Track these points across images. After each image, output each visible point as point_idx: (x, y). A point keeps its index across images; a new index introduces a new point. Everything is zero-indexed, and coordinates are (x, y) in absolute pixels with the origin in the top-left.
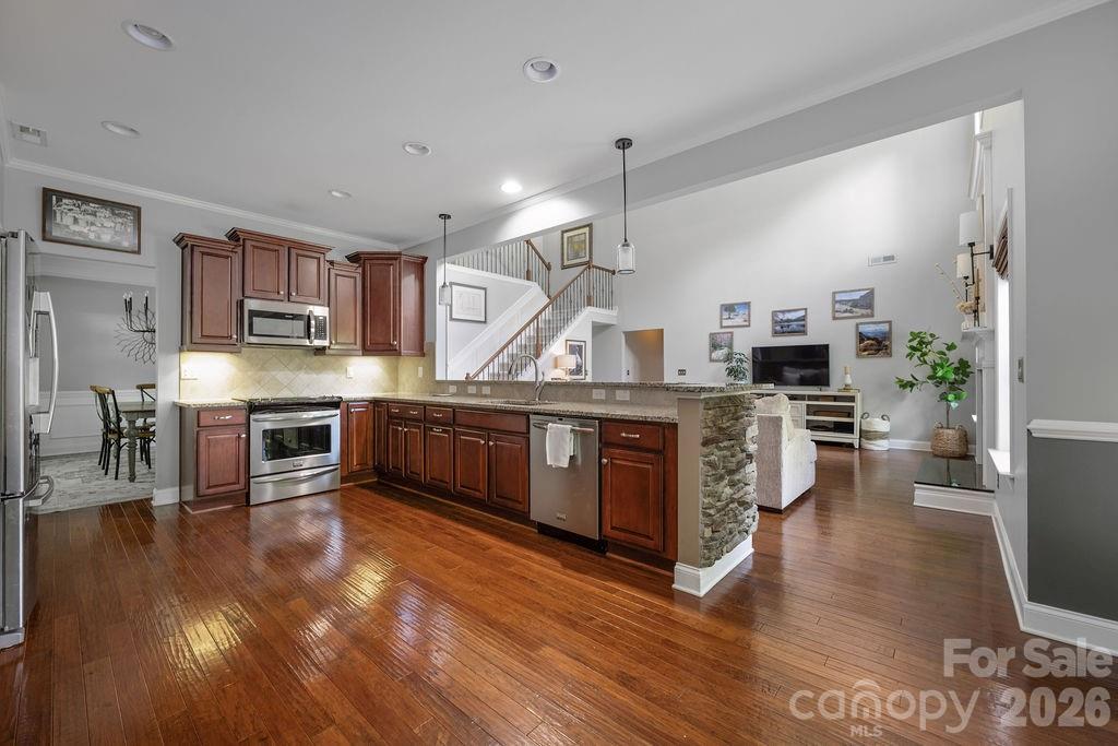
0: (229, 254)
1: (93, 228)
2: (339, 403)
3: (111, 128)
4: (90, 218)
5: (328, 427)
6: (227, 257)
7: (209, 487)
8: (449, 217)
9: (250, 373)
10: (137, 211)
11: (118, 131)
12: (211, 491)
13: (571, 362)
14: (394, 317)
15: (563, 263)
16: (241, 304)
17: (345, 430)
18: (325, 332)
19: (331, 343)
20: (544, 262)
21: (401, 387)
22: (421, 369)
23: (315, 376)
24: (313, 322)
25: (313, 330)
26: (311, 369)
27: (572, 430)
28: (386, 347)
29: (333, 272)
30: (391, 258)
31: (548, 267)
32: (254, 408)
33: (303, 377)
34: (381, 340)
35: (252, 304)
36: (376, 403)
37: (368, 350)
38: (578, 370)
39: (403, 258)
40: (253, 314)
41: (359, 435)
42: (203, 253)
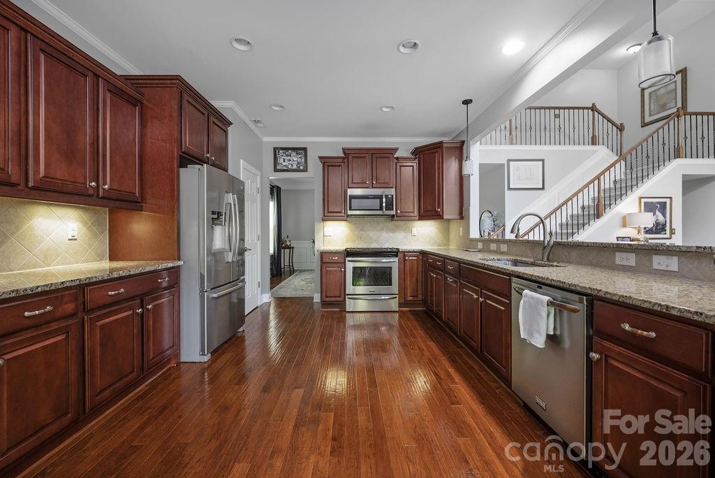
0: (341, 164)
1: (290, 162)
2: (397, 253)
3: (274, 108)
4: (289, 158)
5: (391, 268)
6: (340, 166)
7: (327, 297)
8: (471, 101)
9: (356, 233)
10: (305, 149)
11: (277, 109)
12: (328, 299)
13: (648, 220)
14: (439, 189)
15: (643, 117)
16: (346, 192)
17: (402, 272)
18: (393, 206)
19: (396, 212)
20: (613, 124)
21: (450, 243)
22: (461, 229)
23: (392, 234)
24: (384, 200)
25: (384, 205)
26: (389, 230)
27: (550, 304)
28: (433, 213)
29: (398, 165)
30: (438, 146)
31: (621, 128)
32: (350, 253)
33: (385, 235)
34: (430, 208)
35: (351, 192)
36: (423, 254)
37: (422, 217)
38: (659, 228)
39: (445, 145)
40: (352, 197)
41: (412, 276)
42: (329, 166)
